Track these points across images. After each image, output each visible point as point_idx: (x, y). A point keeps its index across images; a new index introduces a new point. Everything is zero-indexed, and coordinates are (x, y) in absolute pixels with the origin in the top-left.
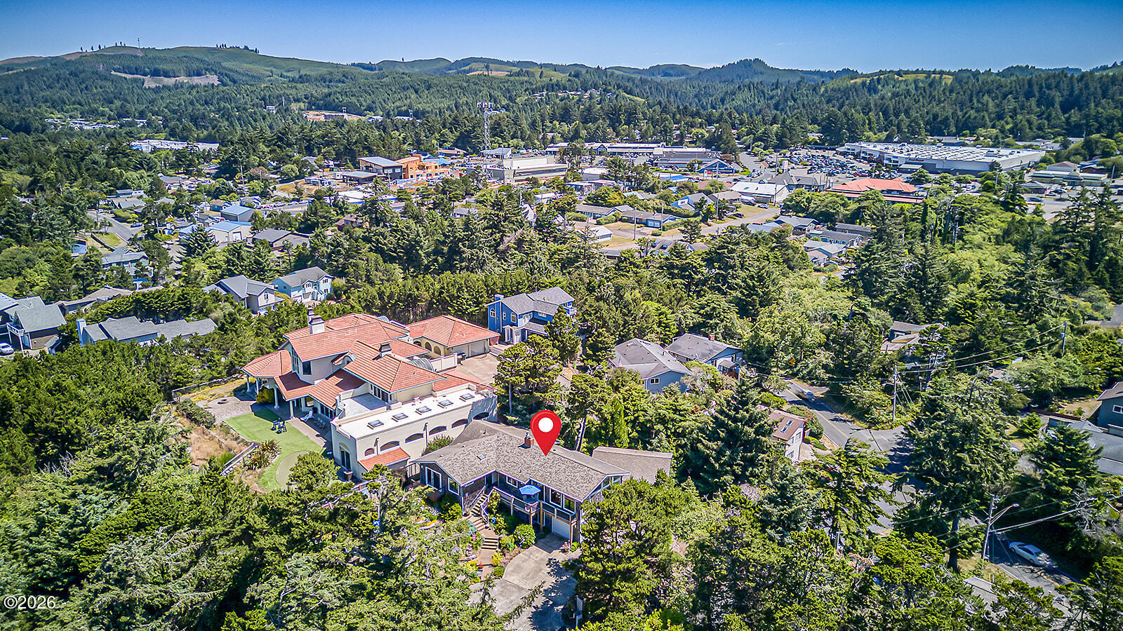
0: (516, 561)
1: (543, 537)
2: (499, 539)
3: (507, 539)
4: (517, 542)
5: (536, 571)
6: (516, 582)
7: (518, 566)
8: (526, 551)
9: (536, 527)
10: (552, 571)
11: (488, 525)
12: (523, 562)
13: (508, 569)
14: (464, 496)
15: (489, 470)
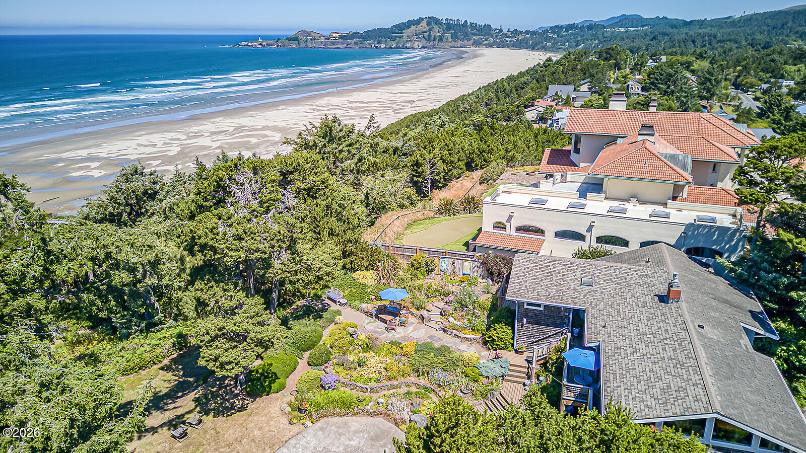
14: (521, 320)
15: (575, 304)
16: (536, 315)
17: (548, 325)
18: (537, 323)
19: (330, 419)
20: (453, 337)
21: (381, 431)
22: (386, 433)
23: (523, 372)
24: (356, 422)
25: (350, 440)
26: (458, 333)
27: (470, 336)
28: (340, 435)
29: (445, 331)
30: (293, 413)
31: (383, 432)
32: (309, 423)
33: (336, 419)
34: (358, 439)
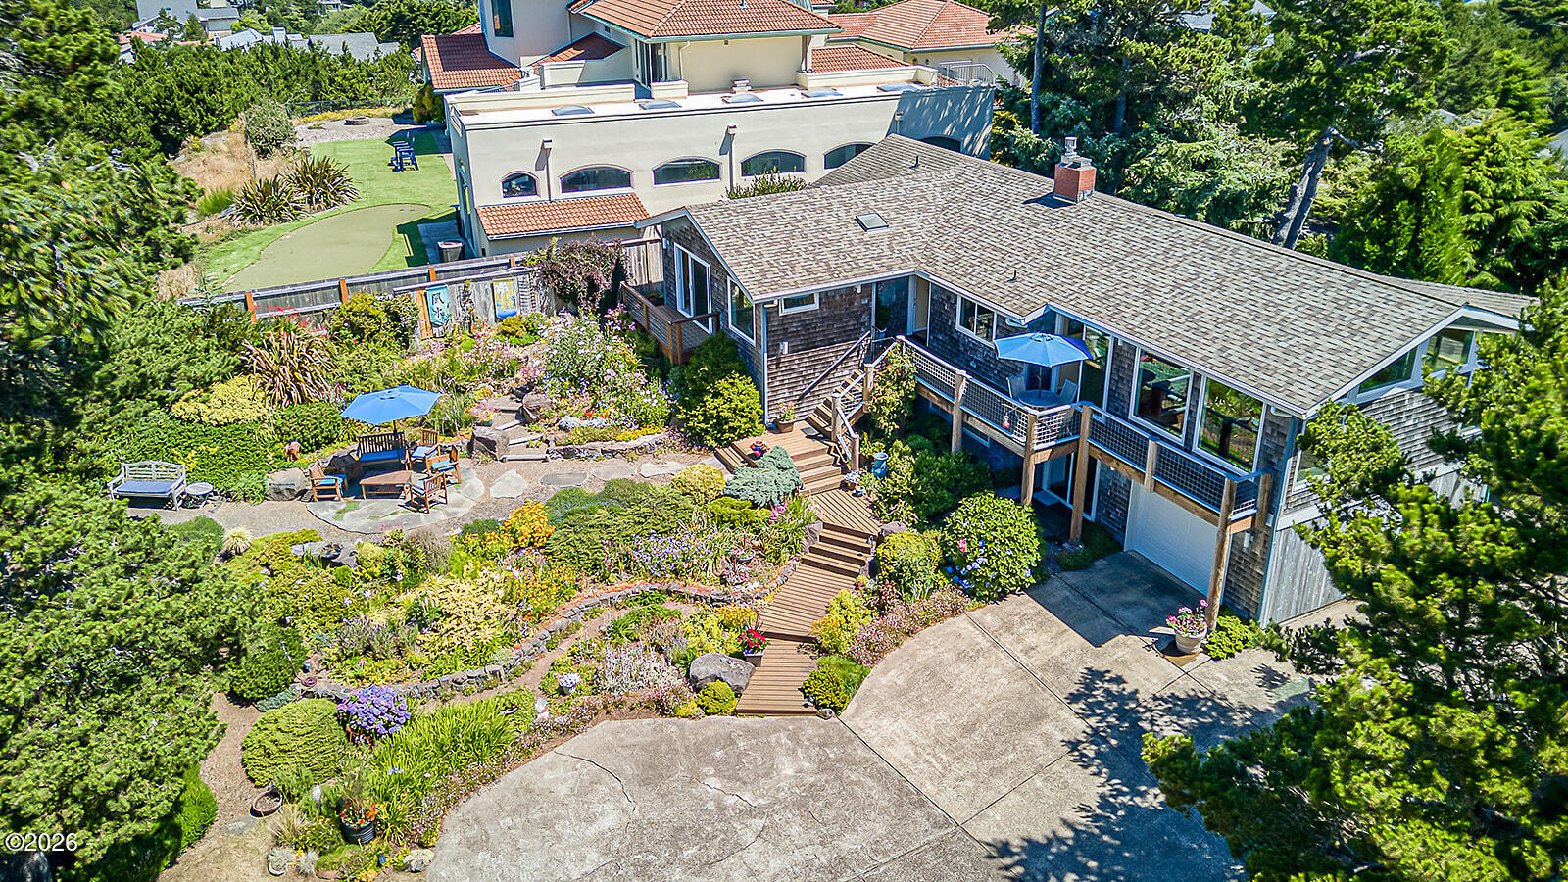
0: (928, 645)
1: (1081, 565)
2: (879, 540)
3: (911, 545)
4: (952, 566)
5: (1010, 716)
6: (898, 754)
7: (932, 672)
8: (988, 614)
9: (1051, 518)
10: (1095, 736)
11: (852, 477)
12: (961, 656)
13: (883, 677)
14: (773, 349)
15: (890, 267)
16: (805, 326)
17: (831, 343)
18: (810, 345)
19: (470, 804)
20: (598, 459)
21: (643, 748)
22: (664, 747)
23: (823, 464)
24: (552, 767)
25: (591, 820)
26: (608, 446)
27: (643, 440)
28: (547, 824)
29: (568, 454)
30: (330, 858)
31: (652, 749)
32: (415, 856)
33: (486, 796)
34: (608, 806)
